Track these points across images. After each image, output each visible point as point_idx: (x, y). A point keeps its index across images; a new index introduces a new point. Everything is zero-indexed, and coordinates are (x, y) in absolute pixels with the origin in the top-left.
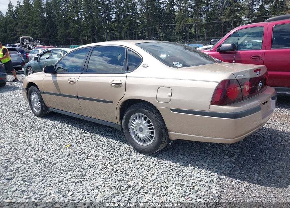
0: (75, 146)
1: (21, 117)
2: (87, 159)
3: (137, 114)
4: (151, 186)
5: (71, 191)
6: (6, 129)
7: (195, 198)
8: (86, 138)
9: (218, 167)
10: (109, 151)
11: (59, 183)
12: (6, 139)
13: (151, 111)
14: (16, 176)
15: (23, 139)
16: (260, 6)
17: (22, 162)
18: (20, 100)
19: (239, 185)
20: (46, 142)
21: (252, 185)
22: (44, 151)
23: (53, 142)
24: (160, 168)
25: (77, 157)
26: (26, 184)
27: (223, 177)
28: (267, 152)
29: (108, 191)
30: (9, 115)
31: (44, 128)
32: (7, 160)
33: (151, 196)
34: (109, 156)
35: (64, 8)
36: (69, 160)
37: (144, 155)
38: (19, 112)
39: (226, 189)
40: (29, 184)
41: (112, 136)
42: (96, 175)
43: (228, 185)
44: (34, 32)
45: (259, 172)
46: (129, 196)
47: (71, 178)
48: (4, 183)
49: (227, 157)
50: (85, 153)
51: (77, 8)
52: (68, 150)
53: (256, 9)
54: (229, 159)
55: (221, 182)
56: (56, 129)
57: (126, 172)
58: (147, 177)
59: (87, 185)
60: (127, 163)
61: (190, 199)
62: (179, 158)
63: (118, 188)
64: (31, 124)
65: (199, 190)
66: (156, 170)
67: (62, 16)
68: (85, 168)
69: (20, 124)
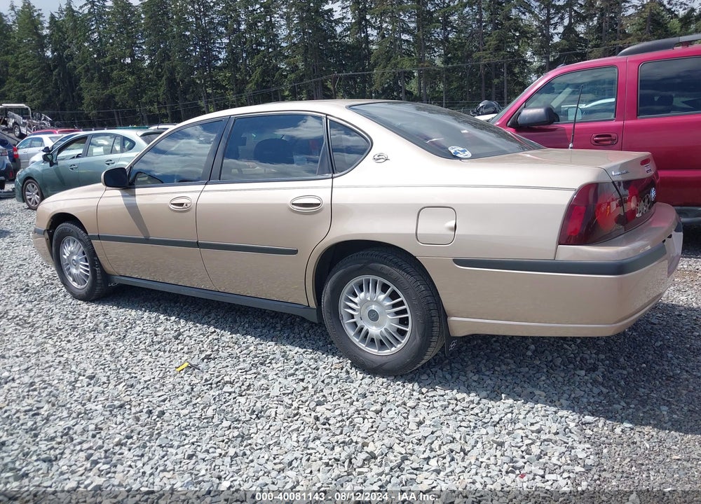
0: (202, 366)
1: (36, 302)
2: (241, 396)
3: (363, 278)
4: (425, 451)
5: (225, 478)
6: (6, 335)
7: (541, 472)
8: (223, 345)
9: (570, 395)
10: (293, 375)
11: (188, 461)
12: (11, 360)
13: (400, 267)
14: (68, 451)
15: (59, 356)
16: (565, 27)
17: (74, 415)
18: (21, 262)
19: (632, 435)
20: (123, 361)
21: (663, 434)
22: (124, 384)
23: (140, 361)
24: (432, 408)
25: (215, 392)
26: (101, 469)
27: (589, 418)
28: (670, 355)
29: (319, 470)
30: (4, 300)
31: (105, 327)
32: (31, 413)
33: (434, 476)
34: (295, 386)
35: (96, 35)
36: (194, 402)
37: (385, 380)
38: (27, 290)
39: (606, 447)
40: (110, 468)
41: (288, 337)
42: (276, 435)
43: (607, 437)
44: (20, 95)
45: (668, 401)
46: (380, 480)
47: (215, 446)
48: (39, 470)
49: (584, 371)
50: (231, 383)
51: (131, 36)
52: (185, 379)
53: (558, 34)
54: (589, 375)
55: (588, 432)
56: (138, 329)
57: (351, 422)
58: (408, 432)
59: (262, 461)
60: (345, 400)
61: (531, 476)
62: (470, 380)
63: (344, 463)
64: (68, 319)
65: (543, 453)
66: (424, 413)
67: (91, 54)
68: (243, 418)
69: (40, 320)
